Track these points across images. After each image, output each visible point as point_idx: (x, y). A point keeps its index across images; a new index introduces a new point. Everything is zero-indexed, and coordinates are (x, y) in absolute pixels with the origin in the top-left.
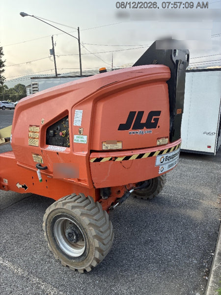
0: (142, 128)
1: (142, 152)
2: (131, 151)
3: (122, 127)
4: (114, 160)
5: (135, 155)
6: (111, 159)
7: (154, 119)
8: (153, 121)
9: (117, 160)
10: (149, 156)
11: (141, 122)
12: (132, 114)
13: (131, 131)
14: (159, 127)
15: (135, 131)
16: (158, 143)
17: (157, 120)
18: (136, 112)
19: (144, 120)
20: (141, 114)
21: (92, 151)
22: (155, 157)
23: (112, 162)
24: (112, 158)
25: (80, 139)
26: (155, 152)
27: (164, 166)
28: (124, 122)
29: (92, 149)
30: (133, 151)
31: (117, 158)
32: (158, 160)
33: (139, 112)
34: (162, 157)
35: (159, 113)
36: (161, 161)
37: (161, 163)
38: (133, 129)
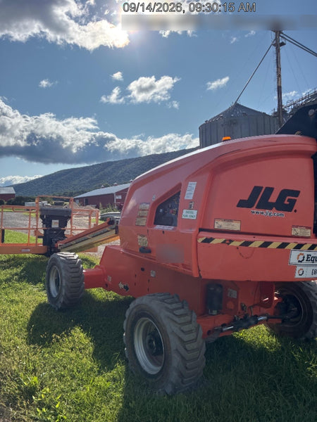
0: (271, 209)
1: (268, 239)
2: (253, 236)
3: (242, 204)
4: (228, 244)
5: (258, 243)
6: (224, 242)
7: (289, 200)
8: (286, 202)
10: (280, 247)
11: (269, 201)
12: (257, 190)
14: (295, 211)
16: (293, 233)
17: (293, 202)
18: (262, 187)
19: (273, 198)
20: (270, 190)
22: (289, 251)
23: (225, 245)
25: (189, 215)
26: (289, 243)
27: (305, 269)
28: (246, 198)
29: (201, 227)
30: (256, 237)
31: (233, 241)
32: (294, 257)
33: (267, 188)
34: (301, 254)
35: (296, 193)
36: (298, 258)
37: (299, 261)
38: (258, 207)
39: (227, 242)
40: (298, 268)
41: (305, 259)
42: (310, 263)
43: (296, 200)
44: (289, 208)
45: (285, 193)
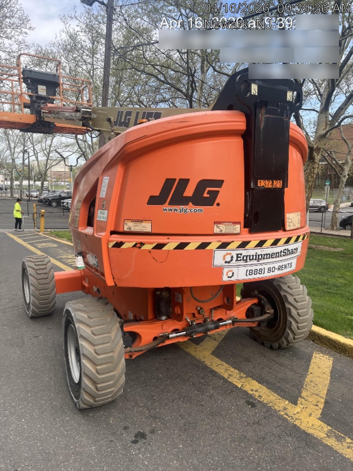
9: (144, 248)
13: (166, 206)
15: (173, 207)
21: (112, 233)
24: (136, 244)
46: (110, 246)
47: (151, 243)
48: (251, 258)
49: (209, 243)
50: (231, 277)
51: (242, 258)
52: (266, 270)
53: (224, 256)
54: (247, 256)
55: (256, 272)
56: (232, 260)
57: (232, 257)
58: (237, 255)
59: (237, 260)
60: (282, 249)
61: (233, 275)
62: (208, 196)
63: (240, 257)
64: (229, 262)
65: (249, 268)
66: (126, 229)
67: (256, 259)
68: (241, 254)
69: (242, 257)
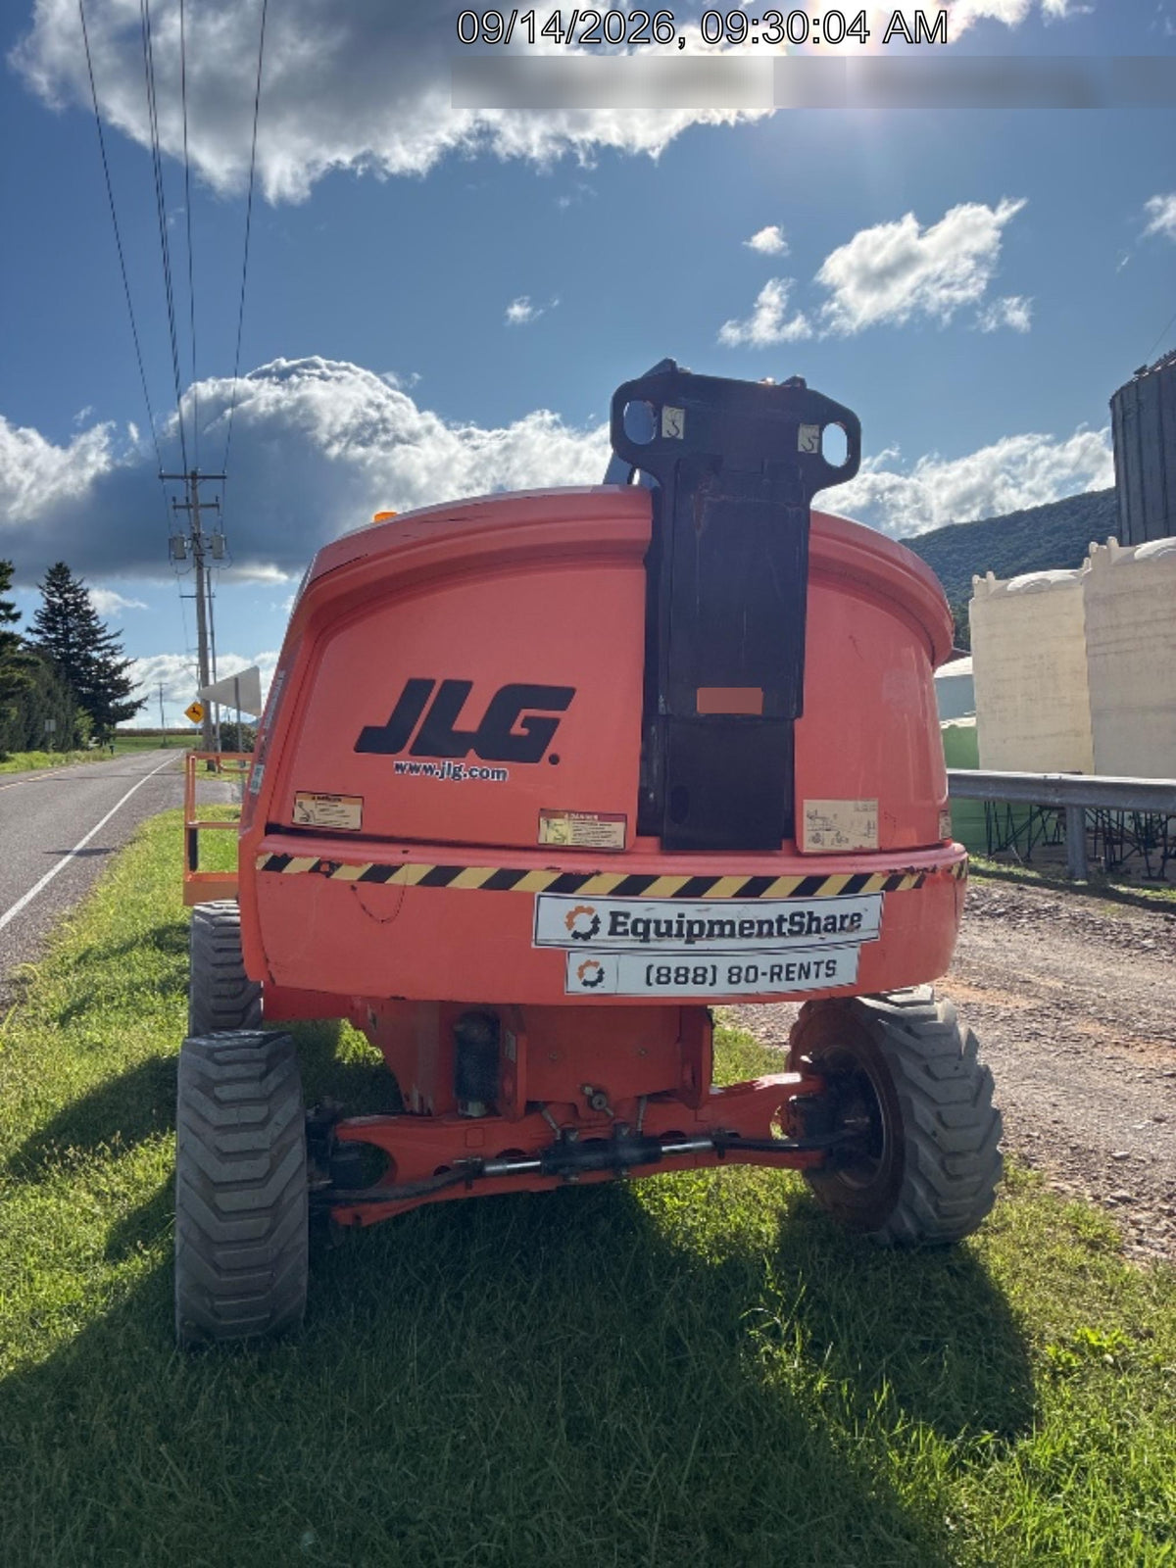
0: (460, 754)
1: (449, 858)
2: (399, 848)
3: (373, 741)
4: (328, 875)
5: (412, 871)
6: (316, 869)
7: (529, 722)
8: (517, 729)
9: (337, 875)
10: (490, 885)
11: (456, 727)
12: (416, 690)
13: (404, 760)
14: (554, 760)
15: (422, 762)
16: (547, 835)
17: (544, 731)
18: (432, 682)
19: (469, 720)
20: (457, 692)
21: (269, 829)
22: (529, 903)
23: (320, 879)
24: (319, 864)
26: (524, 873)
27: (606, 962)
28: (382, 721)
29: (273, 819)
30: (411, 849)
31: (339, 866)
32: (553, 920)
33: (447, 684)
34: (580, 910)
35: (561, 697)
36: (570, 925)
37: (576, 935)
38: (416, 751)
39: (325, 868)
40: (575, 961)
41: (605, 925)
42: (629, 942)
43: (556, 722)
44: (532, 747)
45: (511, 698)
46: (259, 866)
47: (357, 863)
48: (663, 929)
49: (523, 873)
50: (593, 984)
51: (629, 927)
52: (722, 976)
53: (571, 916)
54: (647, 923)
55: (682, 976)
56: (595, 930)
57: (596, 921)
58: (614, 915)
59: (613, 932)
60: (787, 909)
61: (600, 979)
62: (525, 731)
63: (624, 924)
64: (586, 936)
65: (658, 962)
66: (298, 819)
67: (680, 934)
68: (627, 915)
69: (629, 922)
